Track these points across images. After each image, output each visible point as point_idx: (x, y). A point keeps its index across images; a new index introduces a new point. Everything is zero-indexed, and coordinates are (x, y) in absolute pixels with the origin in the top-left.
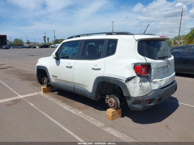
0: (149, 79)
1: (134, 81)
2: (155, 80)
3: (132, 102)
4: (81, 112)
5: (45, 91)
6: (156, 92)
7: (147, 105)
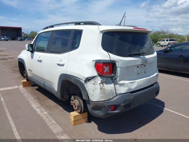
0: (114, 80)
1: (94, 82)
2: (121, 82)
3: (92, 107)
4: (46, 113)
5: (25, 85)
6: (122, 96)
7: (109, 112)
